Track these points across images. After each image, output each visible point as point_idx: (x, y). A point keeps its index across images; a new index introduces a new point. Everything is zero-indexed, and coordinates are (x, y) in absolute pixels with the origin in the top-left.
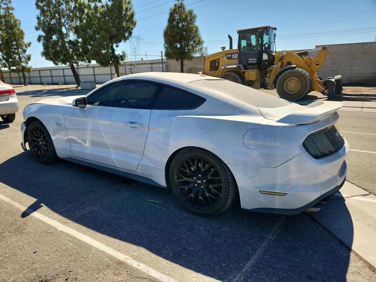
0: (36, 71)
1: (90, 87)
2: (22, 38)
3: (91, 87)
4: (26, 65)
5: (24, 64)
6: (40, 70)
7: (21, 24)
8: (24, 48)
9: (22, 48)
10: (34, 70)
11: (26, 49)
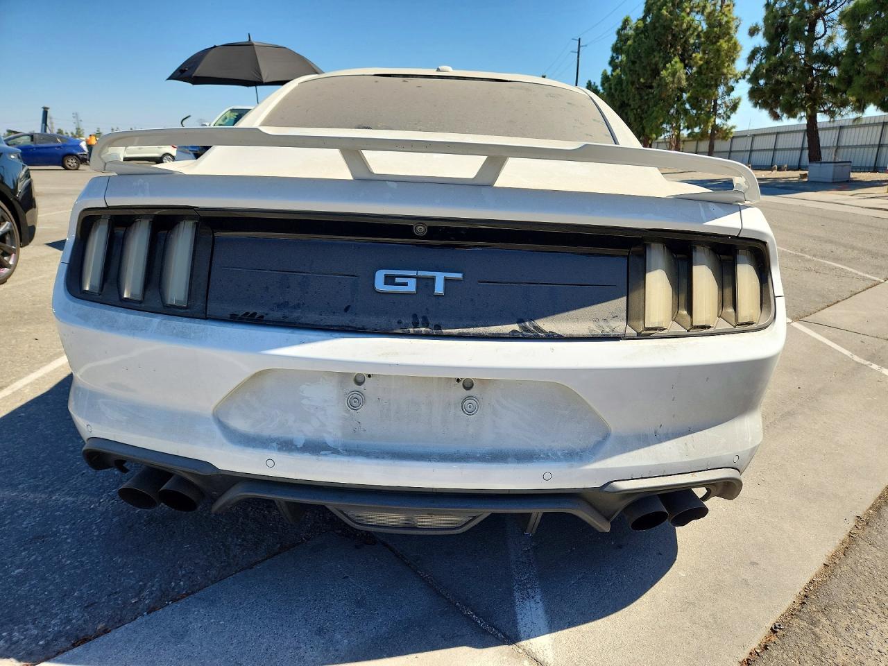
0: (746, 136)
1: (831, 178)
2: (733, 61)
3: (834, 176)
4: (724, 122)
5: (718, 121)
6: (754, 135)
7: (741, 26)
8: (731, 83)
9: (726, 84)
10: (742, 136)
11: (733, 85)
